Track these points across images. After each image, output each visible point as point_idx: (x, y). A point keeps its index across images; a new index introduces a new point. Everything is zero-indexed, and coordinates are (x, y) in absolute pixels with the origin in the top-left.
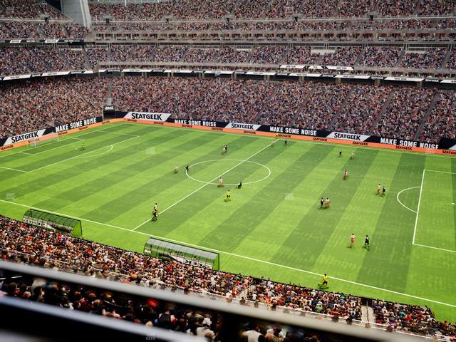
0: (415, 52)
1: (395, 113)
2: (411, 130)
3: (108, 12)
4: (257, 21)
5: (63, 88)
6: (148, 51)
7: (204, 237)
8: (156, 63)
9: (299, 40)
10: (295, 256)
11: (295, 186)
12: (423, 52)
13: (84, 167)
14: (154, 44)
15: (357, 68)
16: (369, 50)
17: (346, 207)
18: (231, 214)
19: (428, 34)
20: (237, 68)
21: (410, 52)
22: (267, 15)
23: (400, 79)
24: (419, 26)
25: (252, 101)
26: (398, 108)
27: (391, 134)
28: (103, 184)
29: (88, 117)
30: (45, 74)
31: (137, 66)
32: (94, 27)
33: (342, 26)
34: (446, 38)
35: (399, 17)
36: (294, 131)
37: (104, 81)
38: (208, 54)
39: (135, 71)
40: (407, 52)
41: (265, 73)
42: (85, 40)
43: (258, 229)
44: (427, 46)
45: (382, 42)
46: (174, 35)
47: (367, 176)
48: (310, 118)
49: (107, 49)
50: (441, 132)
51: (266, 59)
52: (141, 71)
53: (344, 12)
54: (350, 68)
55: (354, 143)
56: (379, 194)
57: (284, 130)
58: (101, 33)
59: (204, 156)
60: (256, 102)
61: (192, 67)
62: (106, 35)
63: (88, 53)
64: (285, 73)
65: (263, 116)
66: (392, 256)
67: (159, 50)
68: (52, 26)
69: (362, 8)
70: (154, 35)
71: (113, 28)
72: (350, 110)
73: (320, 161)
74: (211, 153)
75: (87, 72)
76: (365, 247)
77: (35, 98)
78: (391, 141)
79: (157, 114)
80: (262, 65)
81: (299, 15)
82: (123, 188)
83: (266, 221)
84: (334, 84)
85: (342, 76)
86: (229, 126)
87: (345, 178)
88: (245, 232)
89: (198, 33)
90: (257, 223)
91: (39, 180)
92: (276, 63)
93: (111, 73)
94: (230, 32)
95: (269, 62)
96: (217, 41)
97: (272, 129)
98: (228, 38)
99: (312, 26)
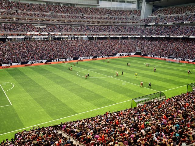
12: (79, 27)
36: (63, 60)
54: (60, 33)
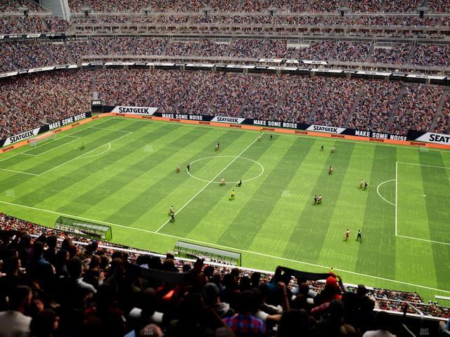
0: (383, 48)
1: (367, 106)
2: (382, 122)
3: (86, 4)
4: (235, 14)
5: (48, 83)
6: (128, 44)
7: (220, 236)
8: (138, 56)
9: (275, 34)
10: (302, 251)
11: (288, 182)
12: (390, 47)
13: (91, 168)
14: (134, 36)
15: (330, 63)
16: (341, 44)
17: (335, 202)
18: (238, 212)
19: (394, 31)
20: (217, 61)
21: (378, 47)
22: (243, 8)
23: (370, 73)
24: (386, 23)
25: (234, 95)
26: (369, 101)
27: (365, 127)
28: (114, 186)
29: (77, 113)
30: (31, 71)
31: (120, 59)
32: (73, 20)
33: (316, 21)
34: (411, 34)
35: (367, 13)
36: (276, 124)
37: (87, 74)
38: (188, 47)
39: (117, 64)
40: (375, 47)
41: (244, 67)
42: (67, 34)
43: (265, 226)
44: (393, 41)
45: (353, 37)
46: (154, 28)
47: (349, 170)
48: (291, 112)
49: (88, 42)
50: (408, 125)
51: (245, 52)
52: (124, 64)
53: (316, 7)
54: (324, 63)
55: (333, 136)
56: (361, 188)
57: (267, 124)
58: (81, 26)
59: (199, 154)
60: (238, 95)
61: (175, 60)
62: (86, 28)
63: (69, 47)
64: (264, 67)
65: (246, 110)
66: (380, 247)
67: (140, 43)
68: (32, 20)
69: (333, 3)
70: (133, 27)
71: (93, 20)
72: (326, 103)
73: (305, 156)
74: (204, 150)
75: (71, 67)
76: (358, 240)
77: (24, 95)
78: (365, 133)
79: (144, 108)
80: (241, 59)
81: (274, 9)
82: (134, 190)
83: (270, 218)
84: (310, 77)
85: (317, 70)
86: (215, 119)
87: (330, 172)
88: (255, 230)
89: (178, 26)
90: (263, 221)
91: (52, 184)
92: (255, 57)
93: (94, 66)
94: (208, 25)
95: (248, 55)
96: (196, 34)
97: (255, 122)
98: (207, 31)
99: (287, 20)
